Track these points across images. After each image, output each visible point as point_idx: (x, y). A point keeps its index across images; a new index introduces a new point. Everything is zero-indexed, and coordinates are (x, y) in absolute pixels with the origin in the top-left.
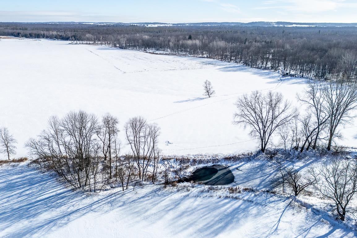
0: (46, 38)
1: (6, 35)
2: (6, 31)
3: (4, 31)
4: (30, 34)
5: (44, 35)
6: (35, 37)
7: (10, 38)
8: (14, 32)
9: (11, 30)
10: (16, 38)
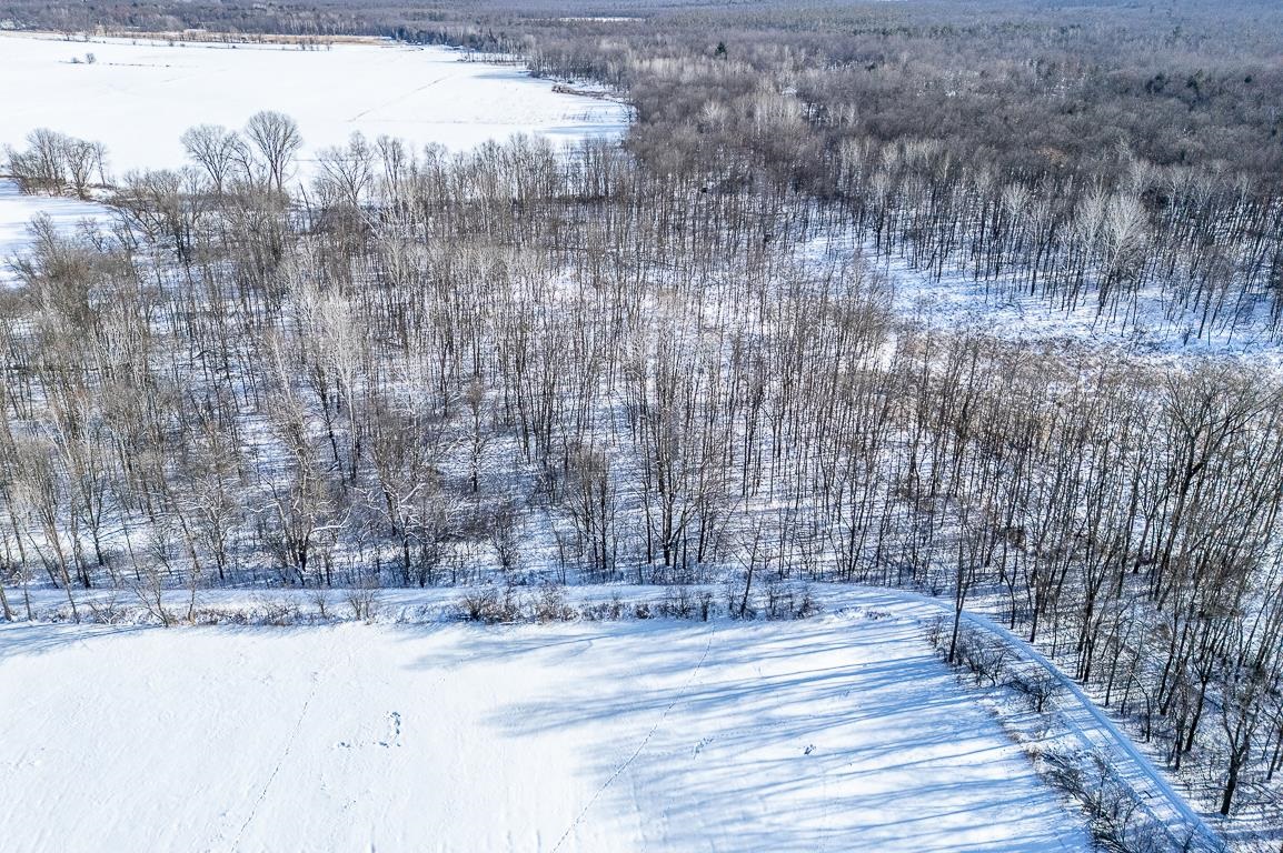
8: (392, 28)
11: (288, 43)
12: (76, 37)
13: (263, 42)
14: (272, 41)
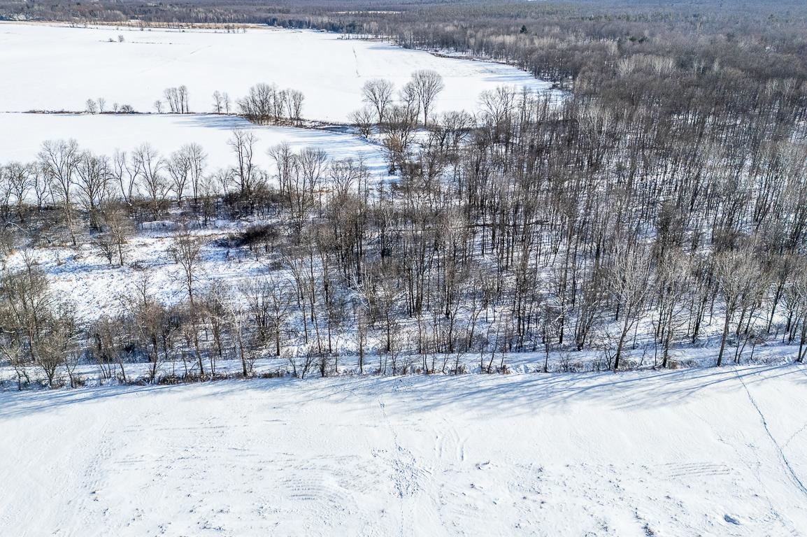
0: (312, 28)
1: (257, 23)
2: (258, 15)
3: (255, 15)
4: (290, 21)
5: (309, 22)
6: (296, 27)
7: (261, 28)
8: (268, 18)
9: (265, 14)
10: (270, 27)
11: (210, 28)
12: (79, 26)
13: (194, 27)
14: (200, 27)
